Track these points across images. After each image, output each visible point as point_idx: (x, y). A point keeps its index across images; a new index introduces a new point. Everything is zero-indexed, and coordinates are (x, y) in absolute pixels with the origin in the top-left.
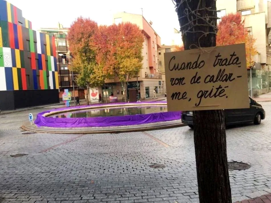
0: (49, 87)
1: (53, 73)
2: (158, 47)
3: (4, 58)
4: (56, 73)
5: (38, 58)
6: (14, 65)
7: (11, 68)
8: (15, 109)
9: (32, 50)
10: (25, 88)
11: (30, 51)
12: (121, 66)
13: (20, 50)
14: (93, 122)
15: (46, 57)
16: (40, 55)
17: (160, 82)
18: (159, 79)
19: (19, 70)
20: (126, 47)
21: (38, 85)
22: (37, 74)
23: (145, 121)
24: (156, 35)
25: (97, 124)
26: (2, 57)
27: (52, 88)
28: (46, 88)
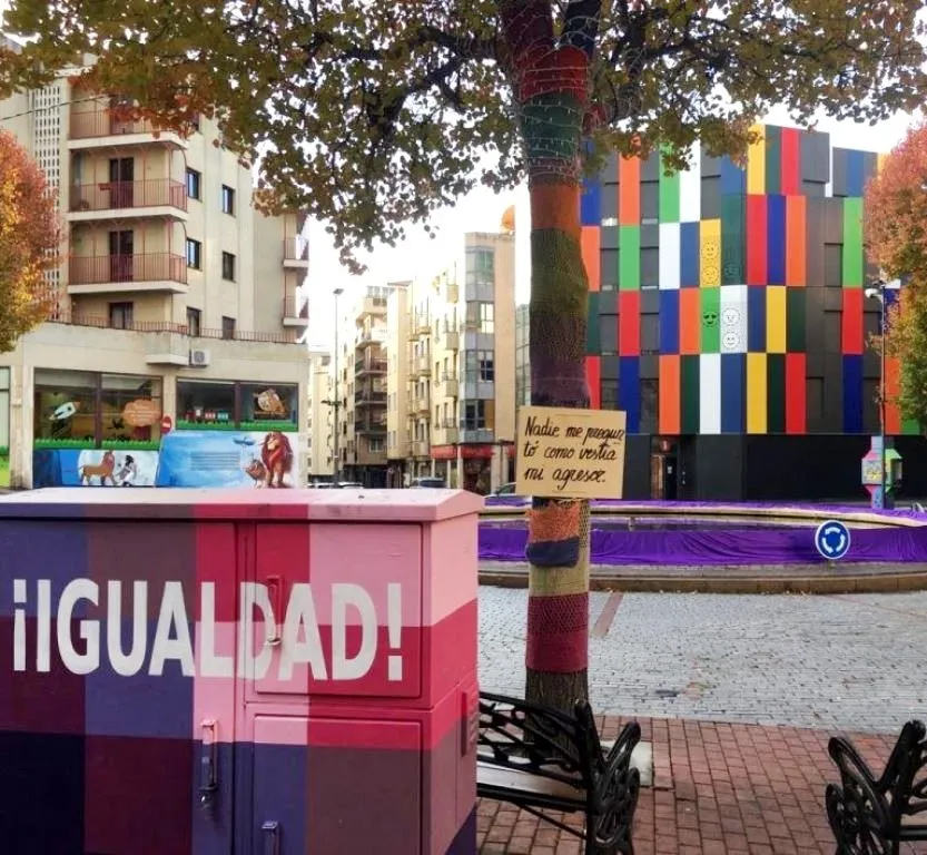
3: (722, 323)
7: (742, 357)
10: (796, 426)
11: (839, 286)
13: (789, 288)
19: (775, 362)
26: (715, 320)
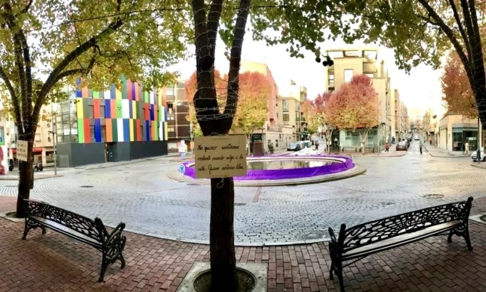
0: (159, 138)
1: (163, 123)
2: (277, 97)
4: (166, 123)
5: (151, 109)
6: (131, 116)
7: (128, 120)
8: (130, 160)
9: (146, 101)
10: (139, 140)
11: (144, 102)
12: (248, 117)
13: (137, 102)
14: (262, 175)
15: (158, 106)
16: (152, 105)
17: (280, 135)
18: (279, 131)
19: (135, 121)
20: (254, 97)
21: (150, 136)
22: (150, 125)
23: (315, 172)
24: (275, 85)
25: (267, 177)
26: (121, 109)
27: (162, 139)
28: (156, 139)
